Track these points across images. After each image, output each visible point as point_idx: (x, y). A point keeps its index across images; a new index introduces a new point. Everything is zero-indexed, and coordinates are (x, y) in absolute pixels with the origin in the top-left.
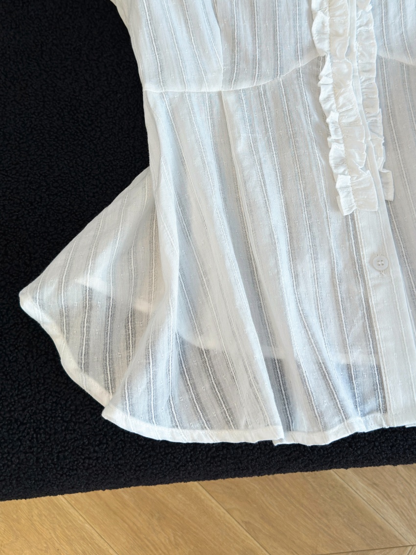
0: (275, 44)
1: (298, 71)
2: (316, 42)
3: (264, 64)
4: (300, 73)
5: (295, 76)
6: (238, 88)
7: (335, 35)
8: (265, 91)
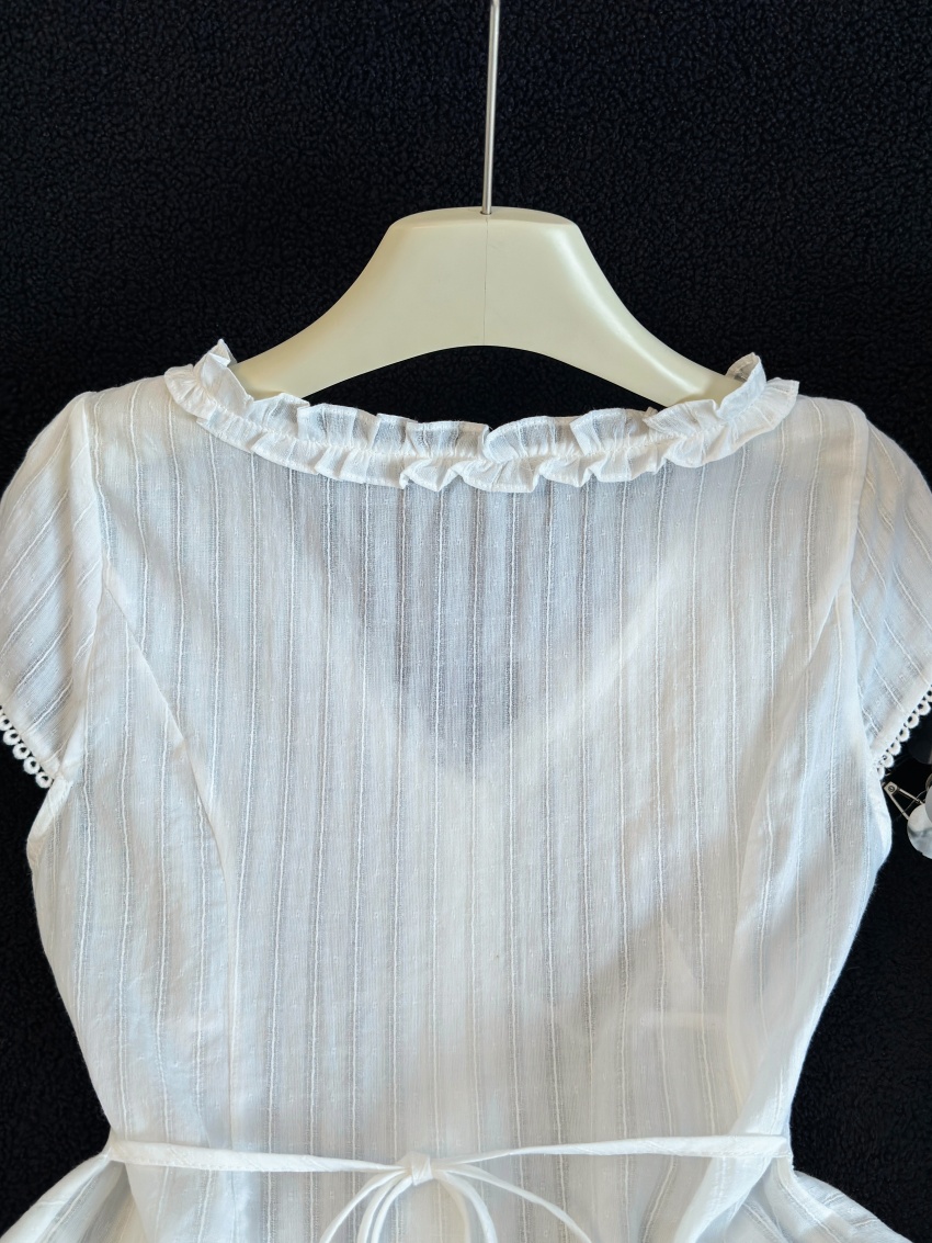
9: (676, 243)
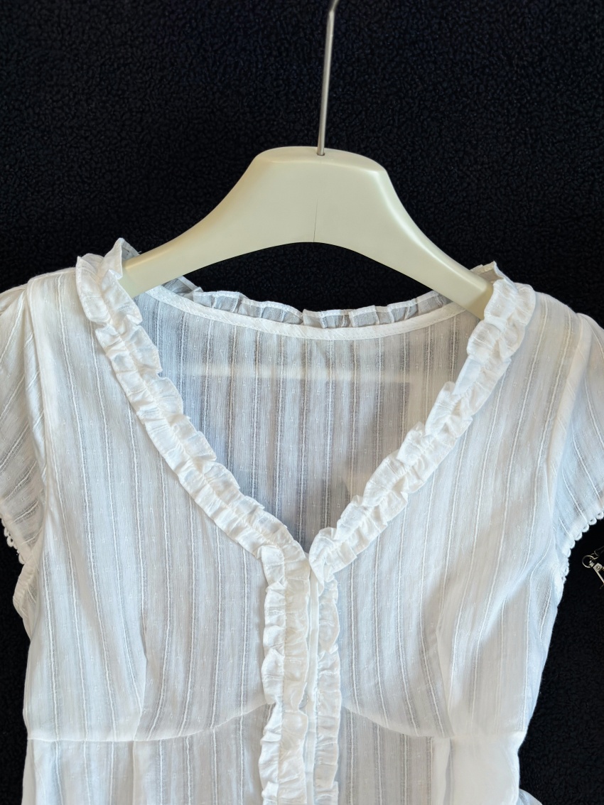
0: (212, 685)
1: (237, 721)
2: (265, 685)
3: (195, 709)
4: (239, 724)
5: (233, 727)
6: (157, 738)
7: (289, 678)
8: (191, 745)
9: (458, 186)
